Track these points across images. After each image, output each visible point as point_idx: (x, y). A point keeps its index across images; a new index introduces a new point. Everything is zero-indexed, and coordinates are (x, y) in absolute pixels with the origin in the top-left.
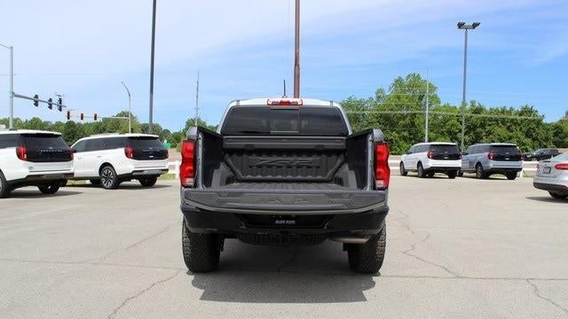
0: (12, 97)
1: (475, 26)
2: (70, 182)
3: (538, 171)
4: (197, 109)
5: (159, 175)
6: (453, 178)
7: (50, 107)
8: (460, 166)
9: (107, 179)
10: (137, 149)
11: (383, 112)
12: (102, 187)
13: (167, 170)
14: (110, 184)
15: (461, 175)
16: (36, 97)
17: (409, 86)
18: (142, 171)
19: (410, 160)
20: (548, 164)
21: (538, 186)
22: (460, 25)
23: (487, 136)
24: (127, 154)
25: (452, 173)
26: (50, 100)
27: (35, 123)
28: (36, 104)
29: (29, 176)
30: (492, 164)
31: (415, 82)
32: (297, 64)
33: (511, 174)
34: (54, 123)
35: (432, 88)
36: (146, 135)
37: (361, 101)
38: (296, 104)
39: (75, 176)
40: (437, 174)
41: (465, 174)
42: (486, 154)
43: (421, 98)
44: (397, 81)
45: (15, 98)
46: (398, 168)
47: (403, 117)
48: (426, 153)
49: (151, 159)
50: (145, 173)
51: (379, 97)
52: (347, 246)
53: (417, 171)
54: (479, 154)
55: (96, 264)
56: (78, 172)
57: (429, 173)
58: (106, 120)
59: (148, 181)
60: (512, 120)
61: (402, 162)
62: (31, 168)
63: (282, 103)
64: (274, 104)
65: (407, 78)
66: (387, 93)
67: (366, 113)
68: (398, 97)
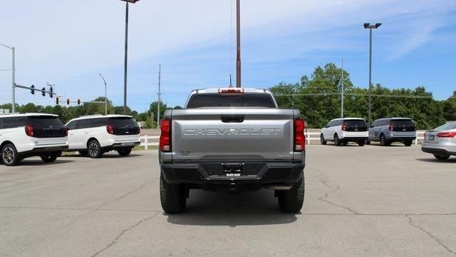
0: (14, 88)
1: (377, 25)
2: (63, 153)
3: (425, 139)
4: (159, 94)
5: (133, 147)
6: (363, 145)
7: (44, 95)
8: (367, 136)
9: (93, 150)
10: (116, 126)
11: (307, 95)
12: (90, 156)
13: (139, 143)
14: (95, 155)
15: (368, 143)
16: (33, 86)
17: (326, 73)
18: (120, 144)
19: (328, 132)
20: (432, 133)
21: (425, 150)
22: (366, 26)
23: (390, 112)
24: (109, 131)
25: (361, 142)
26: (44, 89)
27: (30, 108)
28: (33, 93)
29: (35, 149)
30: (393, 134)
31: (332, 70)
32: (238, 59)
33: (408, 142)
34: (45, 107)
35: (346, 74)
36: (123, 116)
37: (289, 86)
38: (239, 92)
39: (69, 148)
40: (350, 143)
41: (371, 142)
42: (388, 126)
43: (337, 82)
44: (317, 70)
45: (16, 88)
46: (320, 139)
47: (321, 98)
48: (341, 127)
49: (126, 134)
50: (123, 145)
51: (303, 83)
52: (277, 193)
53: (333, 141)
54: (382, 126)
55: (97, 210)
56: (72, 145)
57: (344, 142)
58: (86, 104)
59: (124, 151)
60: (410, 99)
61: (322, 134)
62: (36, 142)
63: (229, 91)
64: (223, 92)
65: (325, 67)
66: (310, 80)
67: (294, 95)
68: (318, 82)
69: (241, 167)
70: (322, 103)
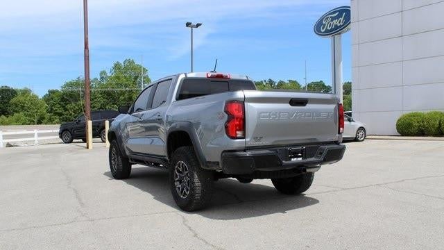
1: (198, 25)
11: (106, 90)
17: (125, 69)
22: (188, 25)
31: (130, 65)
32: (86, 47)
35: (145, 70)
38: (226, 77)
43: (136, 78)
44: (116, 65)
47: (123, 93)
51: (102, 78)
63: (218, 76)
65: (124, 63)
66: (109, 75)
67: (93, 90)
68: (118, 78)
69: (302, 152)
70: (122, 98)
